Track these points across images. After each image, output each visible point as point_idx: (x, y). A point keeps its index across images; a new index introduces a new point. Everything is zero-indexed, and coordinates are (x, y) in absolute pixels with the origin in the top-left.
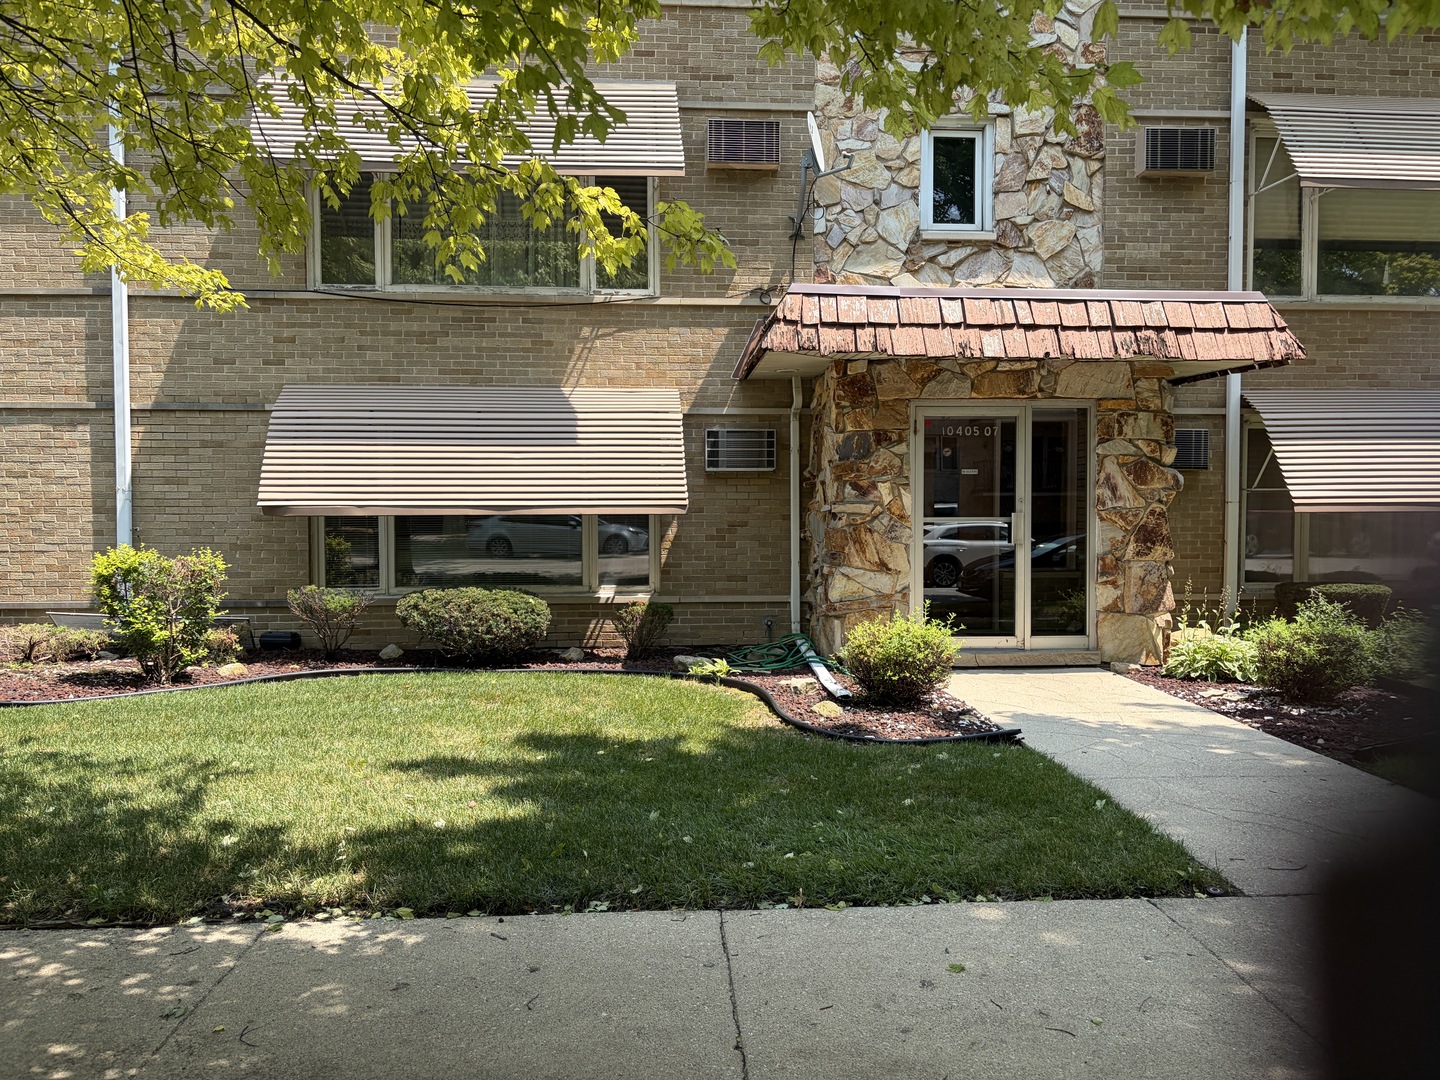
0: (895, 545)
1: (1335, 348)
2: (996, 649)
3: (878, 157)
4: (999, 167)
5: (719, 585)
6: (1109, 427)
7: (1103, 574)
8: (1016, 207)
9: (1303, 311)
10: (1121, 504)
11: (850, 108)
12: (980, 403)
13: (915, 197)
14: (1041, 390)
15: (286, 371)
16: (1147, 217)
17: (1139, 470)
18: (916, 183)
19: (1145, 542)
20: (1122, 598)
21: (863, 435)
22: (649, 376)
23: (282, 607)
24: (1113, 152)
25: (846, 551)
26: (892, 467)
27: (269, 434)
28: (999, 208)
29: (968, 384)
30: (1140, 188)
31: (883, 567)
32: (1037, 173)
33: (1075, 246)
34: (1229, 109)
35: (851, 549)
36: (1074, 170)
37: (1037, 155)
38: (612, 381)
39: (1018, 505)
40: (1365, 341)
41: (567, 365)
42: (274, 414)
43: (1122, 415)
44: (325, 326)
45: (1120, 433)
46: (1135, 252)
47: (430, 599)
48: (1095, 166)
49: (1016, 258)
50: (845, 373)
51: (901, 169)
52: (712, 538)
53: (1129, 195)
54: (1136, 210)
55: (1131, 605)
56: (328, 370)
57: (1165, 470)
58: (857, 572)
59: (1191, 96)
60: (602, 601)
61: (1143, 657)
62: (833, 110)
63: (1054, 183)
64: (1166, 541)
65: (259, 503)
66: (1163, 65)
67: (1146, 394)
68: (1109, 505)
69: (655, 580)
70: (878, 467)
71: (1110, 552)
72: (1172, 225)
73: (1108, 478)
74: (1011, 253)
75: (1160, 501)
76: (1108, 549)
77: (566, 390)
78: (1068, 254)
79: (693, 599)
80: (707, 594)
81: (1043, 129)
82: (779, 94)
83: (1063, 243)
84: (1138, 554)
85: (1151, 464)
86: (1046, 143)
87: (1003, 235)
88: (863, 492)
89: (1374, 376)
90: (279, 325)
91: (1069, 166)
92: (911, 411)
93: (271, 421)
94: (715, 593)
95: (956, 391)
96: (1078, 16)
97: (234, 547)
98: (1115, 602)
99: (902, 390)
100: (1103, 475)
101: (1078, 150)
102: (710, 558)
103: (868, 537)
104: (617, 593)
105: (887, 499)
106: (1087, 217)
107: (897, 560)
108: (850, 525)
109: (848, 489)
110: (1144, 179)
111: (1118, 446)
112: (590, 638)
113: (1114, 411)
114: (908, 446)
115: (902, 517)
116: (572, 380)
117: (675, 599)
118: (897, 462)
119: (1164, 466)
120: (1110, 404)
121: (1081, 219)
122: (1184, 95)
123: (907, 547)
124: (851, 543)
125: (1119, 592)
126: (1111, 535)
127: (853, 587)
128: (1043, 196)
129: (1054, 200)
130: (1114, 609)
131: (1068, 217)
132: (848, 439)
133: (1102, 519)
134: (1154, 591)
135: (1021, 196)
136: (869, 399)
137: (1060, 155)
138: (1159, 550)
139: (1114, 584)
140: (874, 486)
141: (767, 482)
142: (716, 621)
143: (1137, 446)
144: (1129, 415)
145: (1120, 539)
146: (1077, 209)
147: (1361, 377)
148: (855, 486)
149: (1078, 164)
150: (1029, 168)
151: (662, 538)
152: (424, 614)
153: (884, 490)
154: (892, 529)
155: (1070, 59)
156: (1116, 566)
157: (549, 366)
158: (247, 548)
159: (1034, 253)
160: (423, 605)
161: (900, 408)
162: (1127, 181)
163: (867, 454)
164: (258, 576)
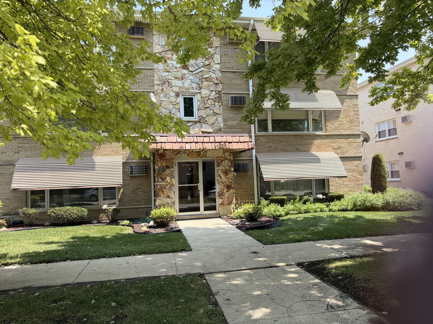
0: (171, 192)
1: (276, 143)
2: (196, 215)
3: (170, 102)
4: (198, 104)
5: (134, 203)
6: (219, 163)
7: (219, 196)
8: (203, 113)
9: (269, 136)
10: (222, 180)
11: (163, 91)
12: (190, 159)
13: (179, 111)
14: (203, 155)
15: (20, 155)
16: (233, 115)
17: (226, 173)
18: (179, 108)
19: (228, 188)
20: (224, 201)
21: (163, 166)
22: (115, 153)
23: (18, 214)
24: (224, 101)
25: (159, 193)
26: (170, 174)
27: (15, 171)
28: (199, 114)
29: (187, 154)
30: (231, 109)
31: (168, 197)
32: (207, 106)
33: (217, 121)
34: (249, 91)
35: (161, 193)
36: (216, 105)
37: (207, 101)
38: (106, 155)
39: (200, 181)
40: (283, 142)
41: (94, 151)
42: (16, 166)
43: (221, 161)
44: (31, 143)
45: (221, 164)
46: (230, 123)
47: (56, 210)
48: (220, 104)
49: (204, 125)
50: (158, 153)
51: (176, 105)
52: (132, 192)
53: (228, 110)
54: (230, 114)
55: (226, 203)
56: (32, 154)
57: (232, 172)
58: (162, 198)
59: (241, 89)
60: (103, 209)
61: (229, 215)
62: (159, 91)
63: (211, 108)
64: (233, 188)
65: (12, 188)
66: (234, 82)
67: (227, 156)
68: (220, 180)
69: (117, 203)
70: (166, 174)
71: (221, 191)
72: (238, 117)
73: (219, 175)
74: (202, 124)
75: (231, 179)
76: (220, 190)
77: (94, 157)
78: (215, 124)
79: (127, 207)
80: (131, 206)
81: (208, 96)
82: (145, 88)
83: (214, 121)
84: (227, 191)
85: (228, 171)
86: (209, 99)
87: (200, 119)
88: (163, 180)
89: (285, 150)
90: (19, 143)
91: (214, 104)
92: (174, 161)
93: (16, 167)
94: (133, 205)
95: (184, 156)
96: (215, 71)
97: (6, 199)
98: (222, 202)
99: (172, 156)
100: (218, 174)
101: (216, 100)
102: (132, 197)
103: (165, 190)
104: (108, 207)
105: (169, 181)
106: (219, 115)
107: (172, 195)
108: (160, 187)
109: (160, 179)
110: (231, 107)
111: (221, 167)
112: (101, 218)
113: (220, 160)
114: (174, 169)
115: (172, 185)
116: (96, 155)
117: (122, 207)
118: (171, 172)
119: (232, 171)
120: (219, 158)
121: (218, 116)
122: (239, 88)
123: (174, 192)
124: (161, 191)
125: (223, 200)
126: (221, 187)
127: (161, 202)
128: (209, 111)
129: (212, 112)
130: (222, 204)
131: (215, 115)
132: (159, 168)
133: (218, 184)
134: (231, 200)
135: (204, 111)
136: (164, 158)
137: (212, 101)
138: (231, 190)
139: (222, 198)
140: (166, 178)
141: (146, 178)
142: (133, 212)
143: (225, 167)
144: (223, 161)
145: (223, 188)
146: (217, 114)
147: (282, 150)
148: (161, 178)
149: (217, 103)
150: (205, 104)
151: (119, 192)
152: (55, 213)
153: (168, 179)
154: (170, 188)
155: (213, 80)
156: (222, 194)
157: (90, 151)
158: (9, 199)
159: (207, 123)
160: (54, 211)
161: (171, 160)
162: (228, 107)
163: (164, 171)
164: (12, 206)
